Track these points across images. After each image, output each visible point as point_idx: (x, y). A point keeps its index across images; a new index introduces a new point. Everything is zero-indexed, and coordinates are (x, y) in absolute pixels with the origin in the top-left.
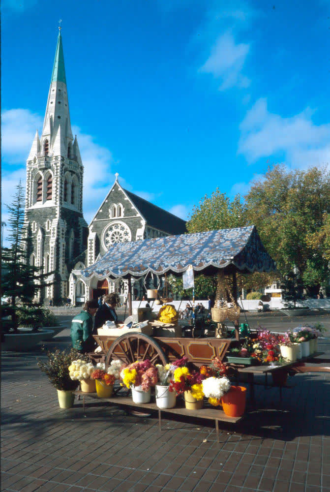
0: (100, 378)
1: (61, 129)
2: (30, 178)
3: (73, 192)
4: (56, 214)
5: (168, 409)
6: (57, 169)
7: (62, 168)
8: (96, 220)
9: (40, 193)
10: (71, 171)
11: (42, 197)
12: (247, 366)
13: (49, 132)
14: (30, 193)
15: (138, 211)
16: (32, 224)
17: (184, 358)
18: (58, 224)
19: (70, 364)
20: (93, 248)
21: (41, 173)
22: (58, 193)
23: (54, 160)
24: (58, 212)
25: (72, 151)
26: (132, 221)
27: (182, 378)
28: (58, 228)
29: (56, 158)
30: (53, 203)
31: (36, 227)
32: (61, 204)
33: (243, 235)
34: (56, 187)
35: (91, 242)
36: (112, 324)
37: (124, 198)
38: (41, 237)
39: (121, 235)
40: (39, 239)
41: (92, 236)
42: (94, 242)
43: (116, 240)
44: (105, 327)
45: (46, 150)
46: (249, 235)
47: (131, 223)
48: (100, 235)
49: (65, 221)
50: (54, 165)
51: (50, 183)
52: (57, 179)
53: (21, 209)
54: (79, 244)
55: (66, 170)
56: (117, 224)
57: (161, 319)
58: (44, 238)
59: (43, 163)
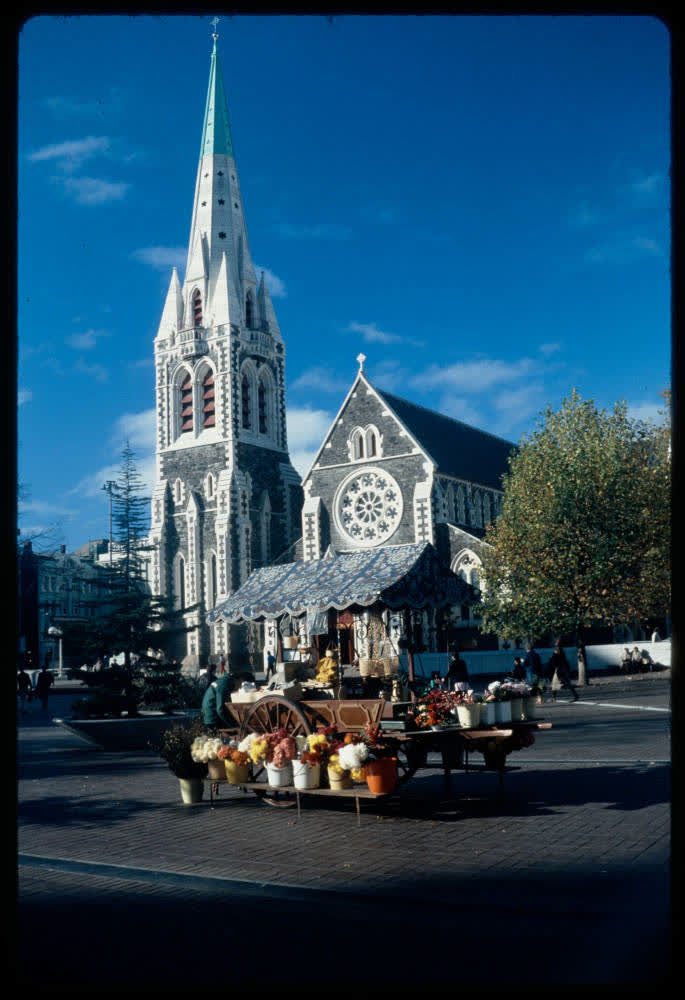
0: (229, 757)
1: (228, 260)
2: (165, 380)
3: (262, 405)
4: (227, 459)
5: (306, 789)
6: (223, 356)
7: (234, 352)
8: (318, 467)
9: (187, 412)
10: (254, 357)
11: (193, 422)
12: (402, 731)
13: (201, 272)
14: (165, 413)
15: (414, 442)
16: (175, 486)
17: (332, 726)
18: (233, 482)
19: (192, 742)
20: (316, 534)
21: (187, 366)
22: (229, 411)
23: (216, 335)
24: (230, 454)
25: (255, 309)
26: (402, 466)
27: (317, 747)
28: (233, 492)
29: (220, 327)
30: (220, 434)
31: (183, 491)
32: (236, 434)
33: (412, 556)
34: (224, 396)
35: (310, 520)
36: (252, 687)
37: (381, 411)
38: (195, 516)
39: (378, 499)
40: (191, 519)
41: (311, 506)
42: (315, 519)
43: (365, 510)
44: (241, 691)
45: (197, 311)
46: (417, 557)
47: (400, 471)
48: (330, 501)
49: (247, 473)
50: (215, 347)
51: (208, 387)
52: (224, 378)
53: (133, 494)
54: (284, 525)
55: (244, 355)
56: (368, 475)
57: (318, 677)
58: (201, 516)
59: (191, 344)
